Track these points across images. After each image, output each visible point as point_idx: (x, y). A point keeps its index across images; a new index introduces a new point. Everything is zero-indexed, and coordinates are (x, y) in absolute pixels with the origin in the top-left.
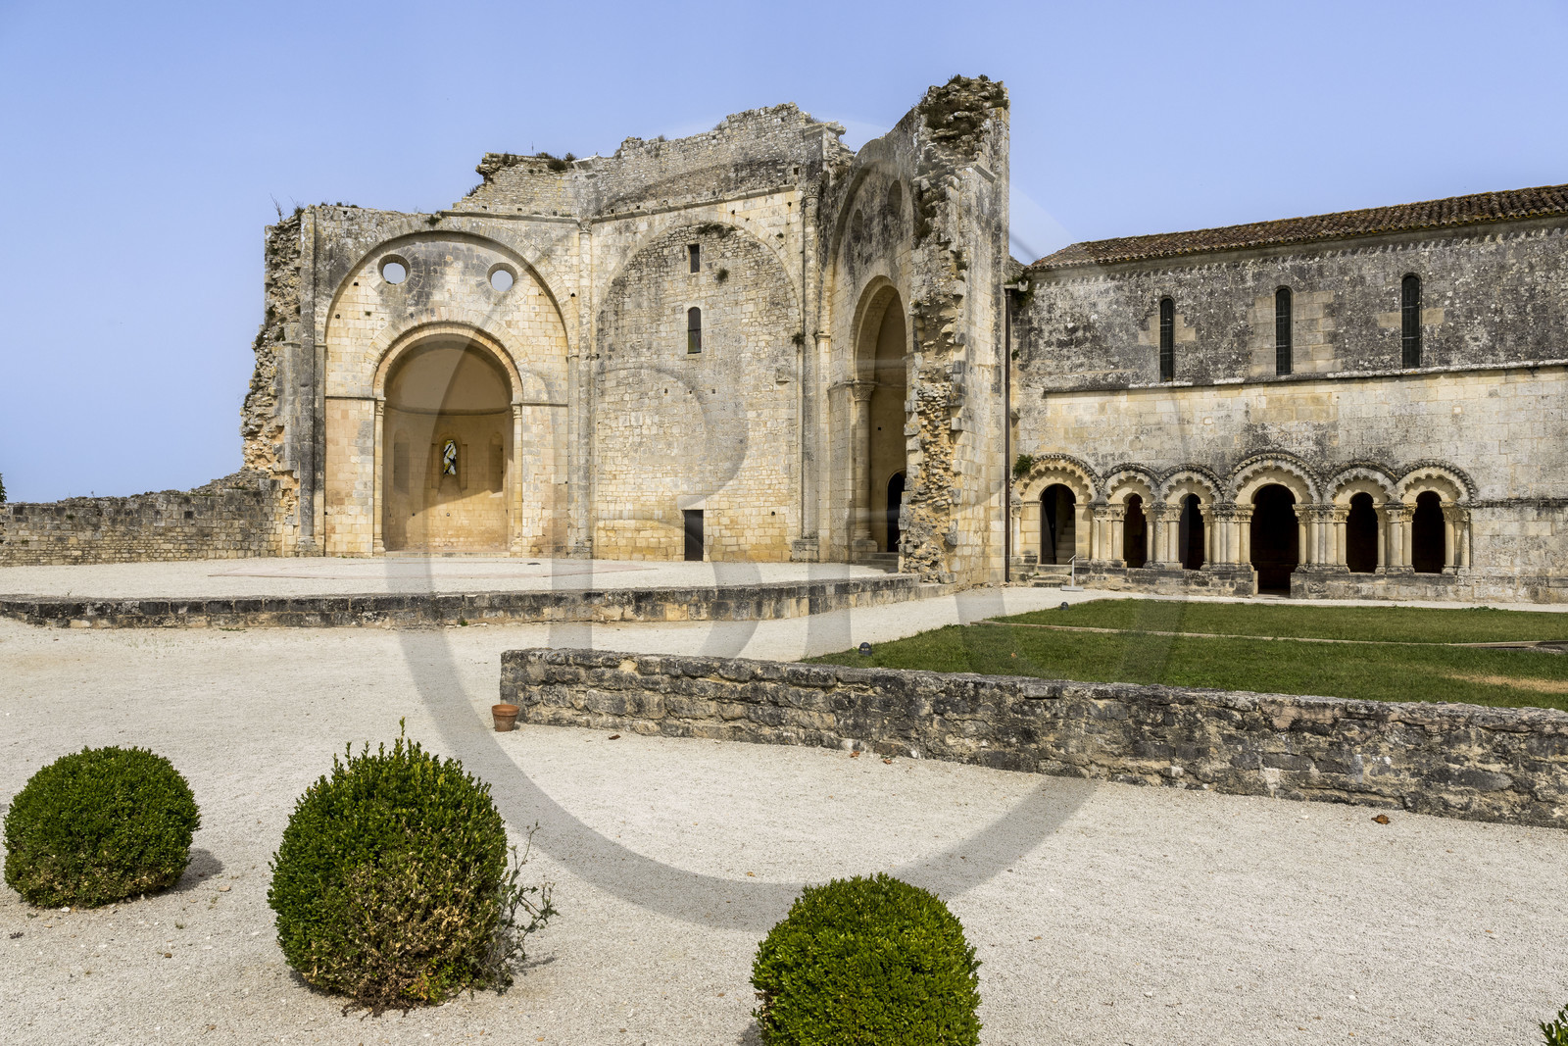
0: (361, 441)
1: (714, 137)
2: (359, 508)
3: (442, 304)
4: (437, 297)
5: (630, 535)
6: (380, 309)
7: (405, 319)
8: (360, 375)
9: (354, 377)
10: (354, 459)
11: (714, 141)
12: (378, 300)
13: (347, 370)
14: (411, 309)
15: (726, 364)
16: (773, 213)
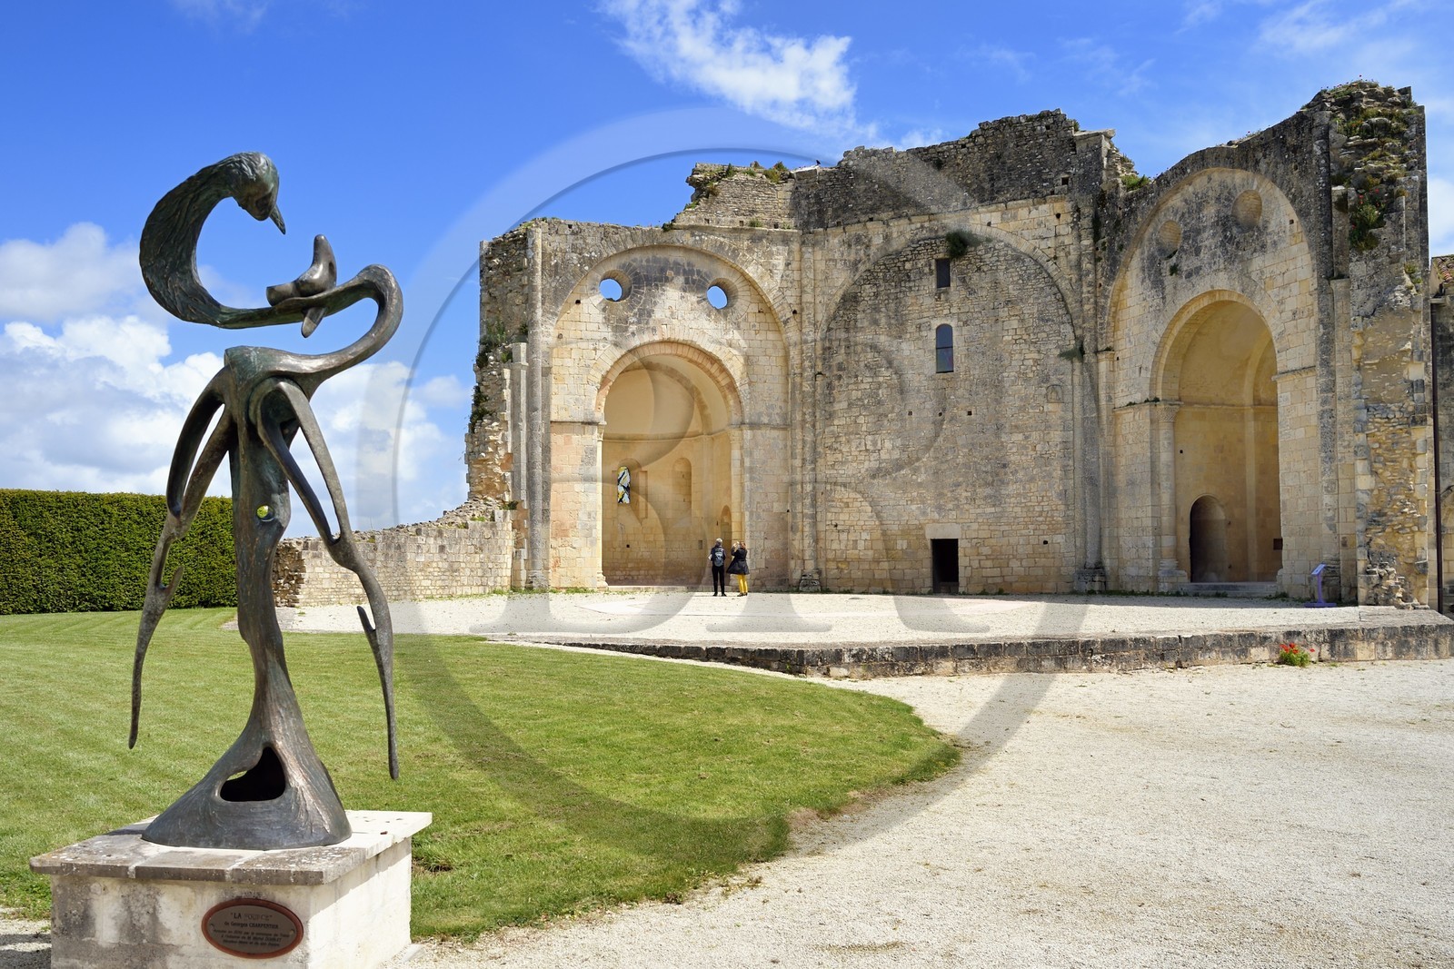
0: (584, 469)
1: (963, 146)
2: (584, 540)
4: (658, 314)
5: (867, 567)
6: (603, 328)
7: (626, 338)
8: (582, 397)
9: (577, 401)
11: (964, 150)
12: (600, 318)
13: (570, 393)
14: (633, 328)
15: (984, 384)
16: (1039, 225)
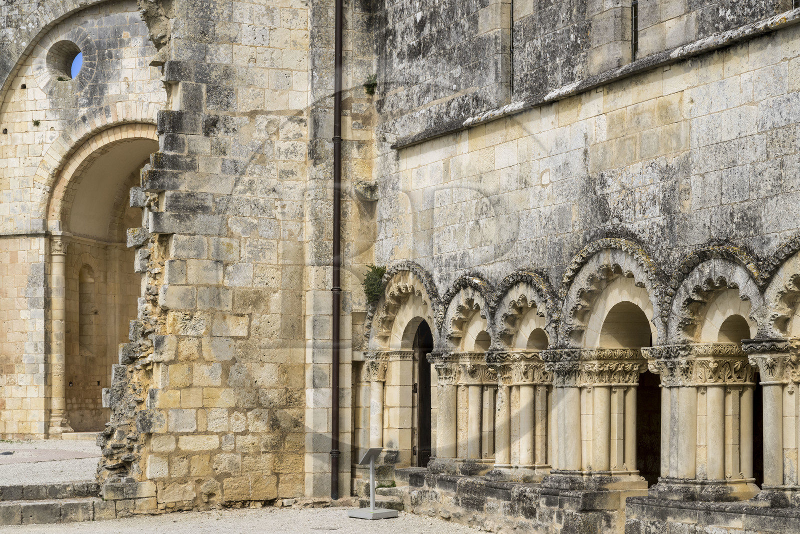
0: (30, 290)
2: (29, 376)
3: (119, 99)
4: (113, 89)
6: (50, 116)
7: (76, 126)
8: (29, 204)
9: (23, 208)
10: (24, 314)
12: (47, 104)
13: (16, 200)
14: (83, 111)
